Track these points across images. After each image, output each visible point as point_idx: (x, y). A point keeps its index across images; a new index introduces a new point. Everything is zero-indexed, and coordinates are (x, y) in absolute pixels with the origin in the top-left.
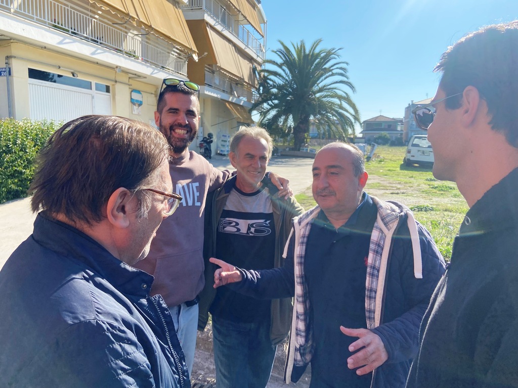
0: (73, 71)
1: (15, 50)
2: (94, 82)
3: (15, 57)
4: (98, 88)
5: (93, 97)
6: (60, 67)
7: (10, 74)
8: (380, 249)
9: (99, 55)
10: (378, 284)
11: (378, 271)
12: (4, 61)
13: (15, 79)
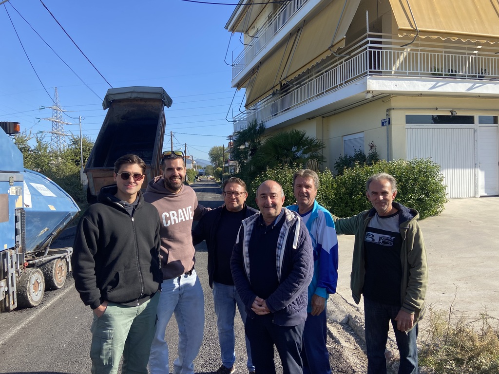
0: (451, 109)
1: (394, 103)
2: (476, 116)
3: (394, 109)
4: (482, 120)
5: (475, 131)
6: (437, 109)
7: (389, 123)
8: (283, 236)
9: (476, 89)
10: (281, 253)
11: (281, 246)
12: (386, 113)
13: (393, 127)
